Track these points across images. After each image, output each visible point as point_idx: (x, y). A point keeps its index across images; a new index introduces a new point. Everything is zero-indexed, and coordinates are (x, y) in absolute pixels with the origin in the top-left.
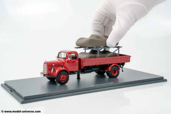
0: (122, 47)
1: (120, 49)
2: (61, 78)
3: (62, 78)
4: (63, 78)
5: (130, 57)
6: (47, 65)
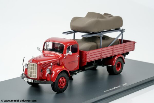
1: (124, 33)
2: (59, 83)
3: (61, 84)
4: (63, 83)
5: (135, 43)
6: (38, 64)
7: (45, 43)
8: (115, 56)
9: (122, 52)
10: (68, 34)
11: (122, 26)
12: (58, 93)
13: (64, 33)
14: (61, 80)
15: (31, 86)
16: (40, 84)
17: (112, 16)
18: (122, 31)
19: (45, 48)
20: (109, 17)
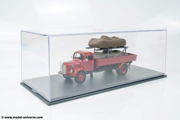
0: (128, 47)
1: (127, 49)
2: (79, 78)
4: (81, 78)
5: (136, 56)
6: (66, 66)
7: (75, 53)
8: (121, 63)
9: (126, 61)
10: (88, 49)
11: (125, 44)
12: (78, 84)
13: (86, 48)
14: (80, 76)
15: (65, 79)
16: (71, 78)
17: (119, 38)
18: (126, 48)
19: (75, 57)
20: (116, 39)
